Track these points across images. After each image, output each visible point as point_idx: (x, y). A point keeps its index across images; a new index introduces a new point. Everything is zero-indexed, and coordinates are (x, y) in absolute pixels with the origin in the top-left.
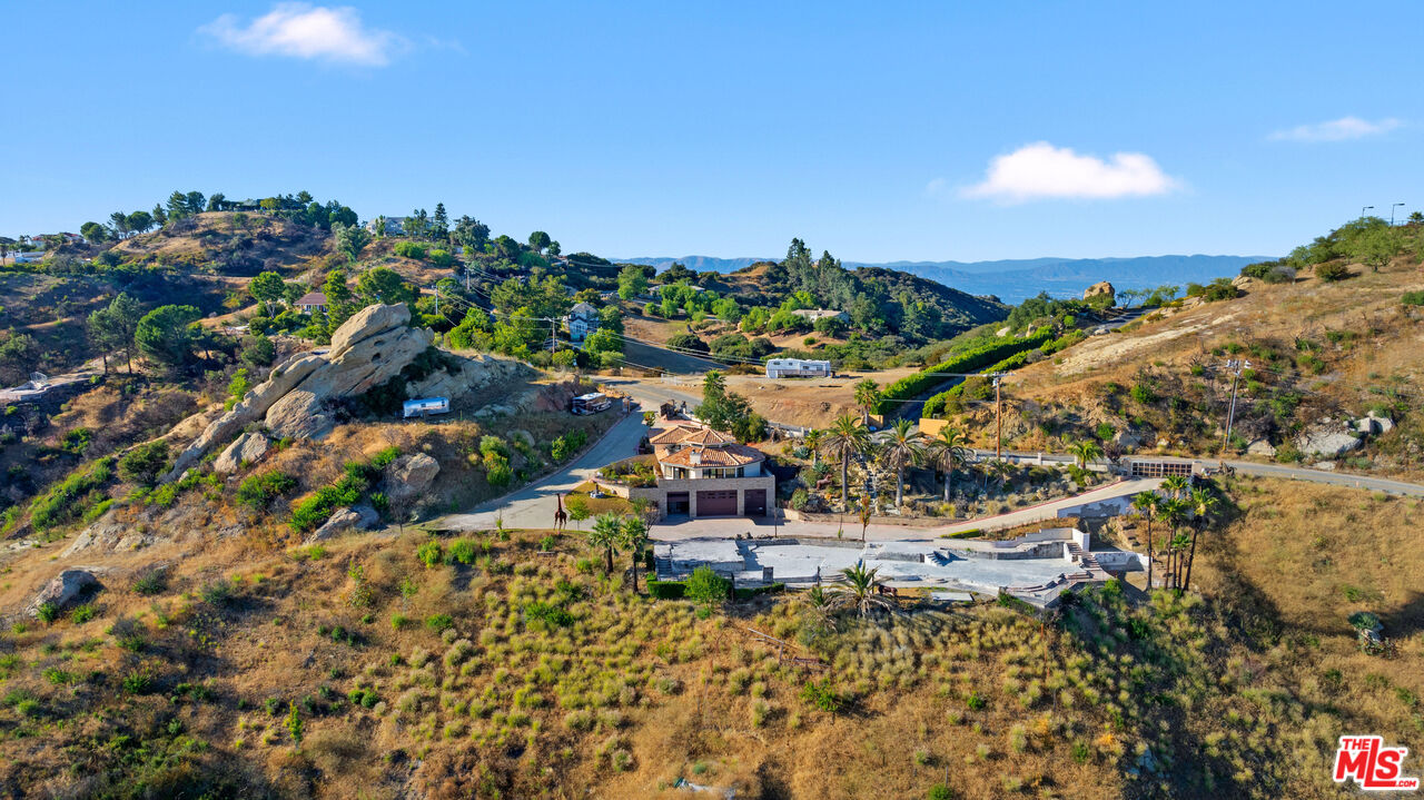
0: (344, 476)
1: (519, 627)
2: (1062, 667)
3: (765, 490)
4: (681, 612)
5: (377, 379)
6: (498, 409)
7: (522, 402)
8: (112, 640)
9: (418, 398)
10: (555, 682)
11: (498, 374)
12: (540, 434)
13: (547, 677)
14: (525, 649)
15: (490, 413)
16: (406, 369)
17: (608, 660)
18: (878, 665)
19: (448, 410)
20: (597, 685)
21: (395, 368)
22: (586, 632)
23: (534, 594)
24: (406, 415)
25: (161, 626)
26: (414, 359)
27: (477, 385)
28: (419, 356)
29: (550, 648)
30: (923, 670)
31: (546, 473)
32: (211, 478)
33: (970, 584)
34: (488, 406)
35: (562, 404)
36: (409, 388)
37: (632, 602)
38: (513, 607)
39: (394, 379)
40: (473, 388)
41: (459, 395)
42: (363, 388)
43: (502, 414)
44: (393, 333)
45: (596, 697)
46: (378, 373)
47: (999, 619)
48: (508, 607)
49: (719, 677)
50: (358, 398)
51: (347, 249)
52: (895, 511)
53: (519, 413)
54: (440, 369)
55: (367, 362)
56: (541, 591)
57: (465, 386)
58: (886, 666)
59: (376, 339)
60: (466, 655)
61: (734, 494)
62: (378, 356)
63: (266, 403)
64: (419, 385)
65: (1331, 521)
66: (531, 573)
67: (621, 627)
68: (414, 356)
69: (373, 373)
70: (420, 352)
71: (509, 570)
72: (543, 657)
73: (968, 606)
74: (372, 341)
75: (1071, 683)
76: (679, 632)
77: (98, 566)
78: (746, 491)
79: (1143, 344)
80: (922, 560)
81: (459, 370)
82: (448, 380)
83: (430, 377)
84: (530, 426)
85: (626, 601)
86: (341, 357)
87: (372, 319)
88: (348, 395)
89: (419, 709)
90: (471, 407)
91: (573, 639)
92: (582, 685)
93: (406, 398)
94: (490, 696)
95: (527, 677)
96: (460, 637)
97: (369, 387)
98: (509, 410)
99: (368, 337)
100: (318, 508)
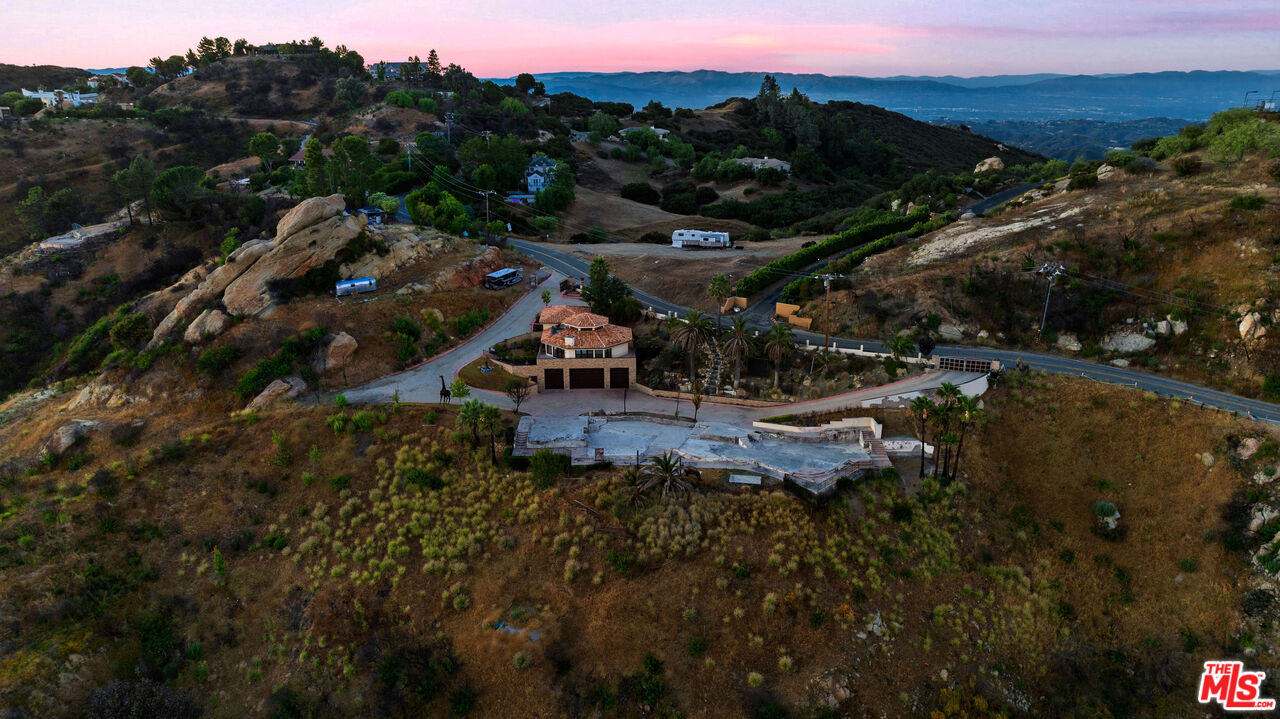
0: (279, 351)
1: (400, 489)
2: (822, 544)
3: (628, 369)
4: (527, 482)
5: (313, 262)
6: (418, 287)
7: (438, 280)
8: (92, 489)
9: (350, 279)
10: (421, 536)
11: (423, 253)
12: (450, 312)
13: (416, 532)
14: (402, 507)
15: (410, 291)
16: (339, 253)
17: (465, 520)
18: (672, 537)
19: (375, 288)
20: (452, 541)
21: (328, 252)
22: (451, 495)
23: (415, 461)
24: (339, 294)
25: (130, 477)
26: (348, 244)
27: (404, 264)
28: (352, 241)
29: (422, 508)
30: (705, 543)
31: (452, 346)
32: (179, 346)
33: (767, 467)
34: (410, 284)
35: (476, 280)
36: (343, 270)
37: (490, 471)
38: (397, 472)
39: (328, 263)
40: (399, 267)
41: (386, 273)
42: (302, 272)
43: (420, 292)
44: (329, 222)
45: (450, 550)
46: (314, 258)
47: (778, 503)
48: (394, 472)
49: (545, 540)
50: (298, 280)
51: (346, 98)
52: (733, 393)
53: (435, 291)
54: (370, 251)
55: (304, 249)
56: (421, 458)
57: (393, 265)
58: (678, 538)
59: (311, 228)
60: (356, 510)
61: (601, 371)
62: (314, 243)
63: (224, 284)
64: (352, 267)
65: (1103, 417)
66: (416, 442)
67: (479, 493)
68: (348, 241)
69: (310, 257)
70: (352, 237)
71: (398, 440)
72: (415, 515)
73: (755, 489)
74: (307, 231)
75: (826, 559)
76: (522, 499)
77: (91, 420)
78: (612, 370)
79: (991, 236)
80: (737, 442)
81: (387, 251)
82: (377, 261)
83: (361, 259)
84: (440, 304)
85: (485, 470)
86: (282, 246)
87: (307, 211)
88: (290, 277)
89: (315, 553)
90: (396, 285)
91: (440, 501)
92: (441, 539)
93: (339, 279)
94: (370, 545)
95: (400, 531)
96: (354, 494)
97: (308, 269)
98: (426, 288)
99: (304, 227)
100: (257, 378)
